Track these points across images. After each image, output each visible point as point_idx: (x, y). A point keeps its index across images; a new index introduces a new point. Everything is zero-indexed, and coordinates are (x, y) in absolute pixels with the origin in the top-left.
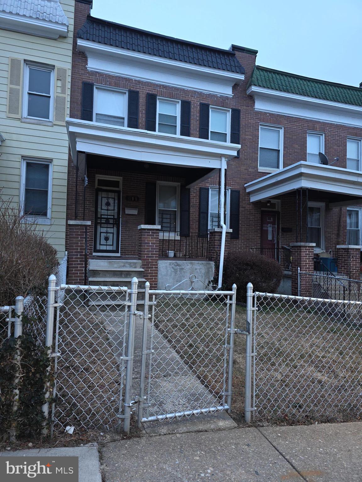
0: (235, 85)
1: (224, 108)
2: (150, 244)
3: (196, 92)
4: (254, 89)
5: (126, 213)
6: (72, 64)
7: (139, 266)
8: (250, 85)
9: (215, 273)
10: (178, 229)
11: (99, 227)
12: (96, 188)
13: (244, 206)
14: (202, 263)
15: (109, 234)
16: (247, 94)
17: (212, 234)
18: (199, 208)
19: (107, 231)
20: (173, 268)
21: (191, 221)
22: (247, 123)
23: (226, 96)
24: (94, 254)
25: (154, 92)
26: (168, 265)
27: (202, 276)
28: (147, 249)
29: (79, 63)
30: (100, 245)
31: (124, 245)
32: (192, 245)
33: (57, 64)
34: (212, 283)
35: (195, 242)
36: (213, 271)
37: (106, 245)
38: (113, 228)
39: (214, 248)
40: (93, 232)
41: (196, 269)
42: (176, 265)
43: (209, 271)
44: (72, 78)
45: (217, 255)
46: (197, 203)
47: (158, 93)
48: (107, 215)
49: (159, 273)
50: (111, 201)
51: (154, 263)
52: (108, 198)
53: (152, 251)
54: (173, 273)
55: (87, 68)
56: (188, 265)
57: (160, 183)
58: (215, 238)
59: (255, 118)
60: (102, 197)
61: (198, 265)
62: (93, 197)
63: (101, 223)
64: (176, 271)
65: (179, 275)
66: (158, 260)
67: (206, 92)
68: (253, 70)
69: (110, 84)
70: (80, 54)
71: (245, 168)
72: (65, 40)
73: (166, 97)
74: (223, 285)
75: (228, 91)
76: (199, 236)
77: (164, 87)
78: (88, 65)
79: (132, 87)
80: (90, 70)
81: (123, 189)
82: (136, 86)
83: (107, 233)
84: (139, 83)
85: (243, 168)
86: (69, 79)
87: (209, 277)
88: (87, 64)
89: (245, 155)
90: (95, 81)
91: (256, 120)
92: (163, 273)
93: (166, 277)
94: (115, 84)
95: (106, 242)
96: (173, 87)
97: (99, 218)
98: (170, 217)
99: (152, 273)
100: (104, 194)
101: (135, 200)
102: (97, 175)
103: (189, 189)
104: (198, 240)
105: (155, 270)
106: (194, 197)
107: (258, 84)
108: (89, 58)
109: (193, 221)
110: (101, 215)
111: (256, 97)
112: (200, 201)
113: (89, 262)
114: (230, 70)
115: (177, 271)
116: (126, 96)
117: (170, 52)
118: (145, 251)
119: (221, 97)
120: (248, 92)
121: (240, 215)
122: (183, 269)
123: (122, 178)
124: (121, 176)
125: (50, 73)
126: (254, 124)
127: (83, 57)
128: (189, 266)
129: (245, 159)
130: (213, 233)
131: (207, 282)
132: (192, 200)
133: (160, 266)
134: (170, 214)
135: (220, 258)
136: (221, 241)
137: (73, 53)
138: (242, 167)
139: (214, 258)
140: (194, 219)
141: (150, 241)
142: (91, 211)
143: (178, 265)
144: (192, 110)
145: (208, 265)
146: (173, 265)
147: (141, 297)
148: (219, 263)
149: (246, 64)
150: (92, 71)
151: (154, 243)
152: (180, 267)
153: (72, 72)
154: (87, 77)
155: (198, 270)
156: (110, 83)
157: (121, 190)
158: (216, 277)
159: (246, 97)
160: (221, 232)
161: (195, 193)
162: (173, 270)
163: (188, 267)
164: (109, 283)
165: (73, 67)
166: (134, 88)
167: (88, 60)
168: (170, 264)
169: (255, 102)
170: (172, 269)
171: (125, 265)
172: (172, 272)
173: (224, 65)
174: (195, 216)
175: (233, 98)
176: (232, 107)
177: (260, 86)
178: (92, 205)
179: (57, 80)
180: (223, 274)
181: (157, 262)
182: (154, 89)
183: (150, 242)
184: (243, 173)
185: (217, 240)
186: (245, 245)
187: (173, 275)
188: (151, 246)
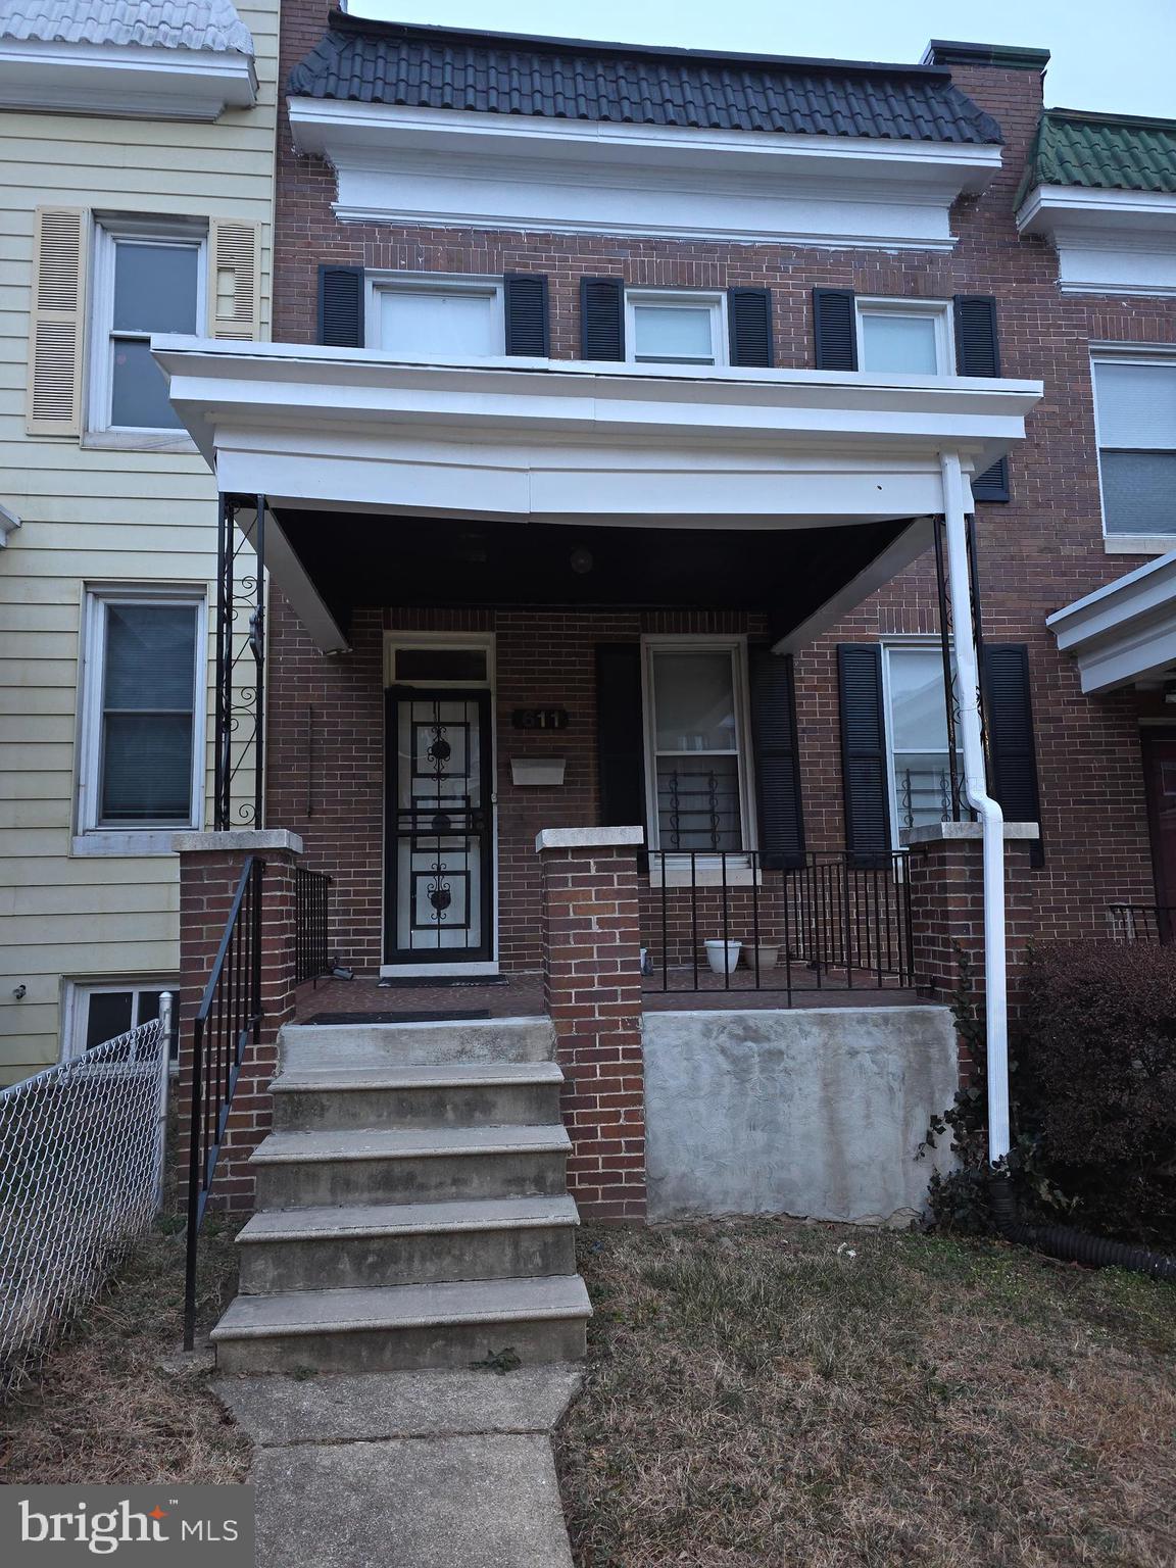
0: (962, 199)
1: (921, 298)
2: (595, 929)
3: (789, 248)
4: (1050, 198)
5: (516, 783)
6: (277, 206)
7: (539, 1048)
8: (1032, 188)
9: (962, 1067)
10: (750, 839)
11: (404, 850)
12: (386, 685)
13: (1053, 711)
14: (886, 1019)
15: (447, 879)
16: (1020, 229)
17: (924, 852)
18: (842, 738)
19: (439, 868)
20: (723, 1051)
21: (809, 797)
22: (1033, 349)
23: (926, 251)
24: (387, 971)
25: (611, 271)
26: (695, 1036)
27: (891, 1089)
28: (575, 953)
29: (304, 196)
30: (414, 926)
31: (513, 921)
32: (820, 910)
33: (219, 213)
34: (950, 1131)
35: (835, 893)
36: (947, 1059)
37: (440, 927)
38: (466, 850)
39: (945, 929)
40: (378, 874)
41: (853, 1053)
42: (740, 1032)
43: (929, 1059)
44: (278, 261)
45: (963, 967)
46: (830, 713)
47: (626, 270)
48: (439, 798)
49: (650, 1081)
50: (454, 737)
51: (621, 1031)
52: (438, 726)
53: (603, 966)
54: (727, 1079)
55: (333, 213)
56: (806, 1034)
57: (655, 643)
58: (942, 875)
59: (1067, 326)
60: (415, 726)
61: (862, 1029)
62: (373, 724)
63: (415, 834)
64: (740, 1070)
65: (760, 1093)
66: (639, 1010)
67: (833, 246)
68: (1039, 132)
69: (429, 263)
70: (306, 165)
71: (1041, 543)
72: (249, 119)
73: (663, 288)
74: (1020, 1139)
75: (932, 229)
76: (851, 863)
77: (652, 248)
78: (339, 199)
79: (518, 265)
80: (346, 219)
81: (499, 681)
82: (534, 258)
83: (439, 873)
84: (548, 242)
85: (1030, 546)
86: (264, 263)
87: (932, 1093)
88: (335, 199)
89: (1034, 489)
90: (369, 260)
91: (1072, 334)
92: (672, 1083)
93: (691, 1105)
94: (450, 260)
95: (439, 914)
96: (689, 242)
97: (406, 812)
98: (710, 785)
99: (615, 1086)
100: (423, 711)
101: (550, 724)
102: (388, 634)
103: (788, 658)
104: (846, 880)
105: (625, 1069)
106: (815, 688)
107: (1068, 176)
108: (341, 175)
109: (816, 797)
110: (414, 799)
111: (1059, 238)
112: (841, 705)
113: (282, 1042)
114: (935, 135)
115: (747, 1071)
116: (498, 304)
117: (668, 101)
118: (567, 968)
119: (905, 256)
120: (1023, 222)
121: (1040, 757)
122: (781, 1053)
123: (491, 636)
124: (491, 629)
125: (196, 250)
126: (1062, 349)
127: (320, 174)
128: (817, 1037)
129: (1038, 505)
130: (928, 851)
131: (921, 1125)
132: (804, 706)
133: (651, 1042)
134: (711, 775)
135: (982, 984)
136: (982, 891)
137: (279, 163)
138: (1025, 542)
139: (948, 984)
140: (822, 789)
141: (591, 909)
142: (368, 785)
143: (752, 1034)
144: (778, 324)
145: (917, 1027)
146: (723, 1038)
147: (538, 1260)
148: (983, 1012)
149: (1003, 112)
150: (355, 223)
151: (614, 923)
152: (766, 1046)
153: (276, 236)
154: (336, 246)
155: (866, 1059)
156: (426, 261)
157: (493, 689)
158: (973, 1093)
159: (1016, 245)
160: (978, 844)
161: (813, 672)
162: (726, 1066)
163: (805, 1043)
164: (362, 1166)
165: (280, 214)
166: (526, 266)
167: (339, 182)
168: (707, 1033)
169: (1057, 260)
170: (720, 1058)
171: (468, 1047)
172: (721, 1073)
173: (906, 120)
174: (825, 772)
175: (956, 253)
176: (955, 291)
177: (1077, 183)
178: (372, 759)
179: (220, 270)
180: (1011, 1075)
181: (634, 1024)
182: (610, 261)
183: (594, 918)
184: (1037, 566)
185: (956, 888)
186: (1076, 893)
187: (727, 1091)
188: (601, 937)
